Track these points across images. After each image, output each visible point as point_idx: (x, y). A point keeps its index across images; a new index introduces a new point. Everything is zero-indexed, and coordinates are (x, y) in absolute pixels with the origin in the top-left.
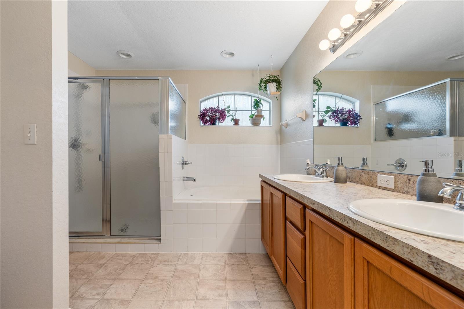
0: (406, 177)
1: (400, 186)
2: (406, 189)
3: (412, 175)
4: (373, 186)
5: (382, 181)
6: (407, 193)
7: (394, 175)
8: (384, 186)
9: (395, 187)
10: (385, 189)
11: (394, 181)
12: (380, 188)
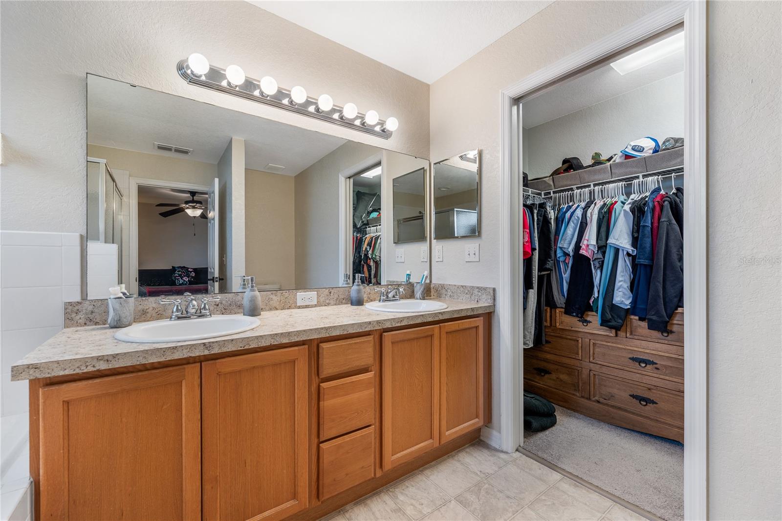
0: (327, 290)
1: (322, 300)
2: (327, 301)
3: (333, 288)
4: (290, 308)
5: (304, 299)
6: (329, 304)
7: (316, 291)
8: (305, 304)
9: (317, 302)
10: (307, 307)
11: (316, 296)
12: (299, 307)
